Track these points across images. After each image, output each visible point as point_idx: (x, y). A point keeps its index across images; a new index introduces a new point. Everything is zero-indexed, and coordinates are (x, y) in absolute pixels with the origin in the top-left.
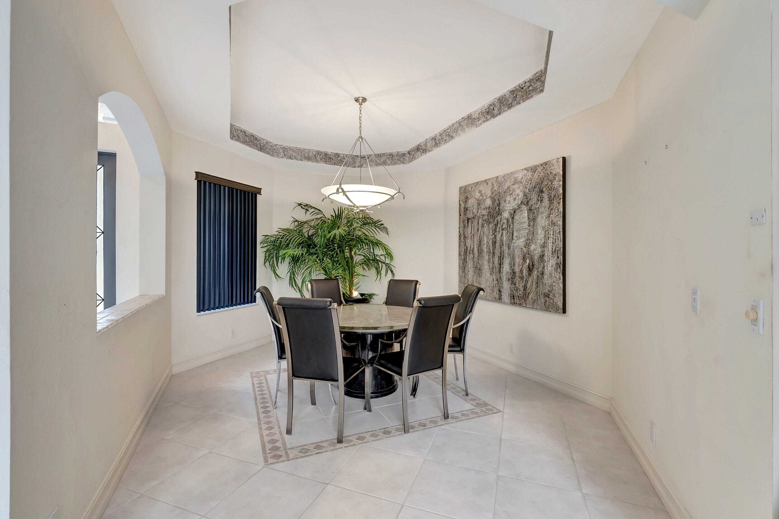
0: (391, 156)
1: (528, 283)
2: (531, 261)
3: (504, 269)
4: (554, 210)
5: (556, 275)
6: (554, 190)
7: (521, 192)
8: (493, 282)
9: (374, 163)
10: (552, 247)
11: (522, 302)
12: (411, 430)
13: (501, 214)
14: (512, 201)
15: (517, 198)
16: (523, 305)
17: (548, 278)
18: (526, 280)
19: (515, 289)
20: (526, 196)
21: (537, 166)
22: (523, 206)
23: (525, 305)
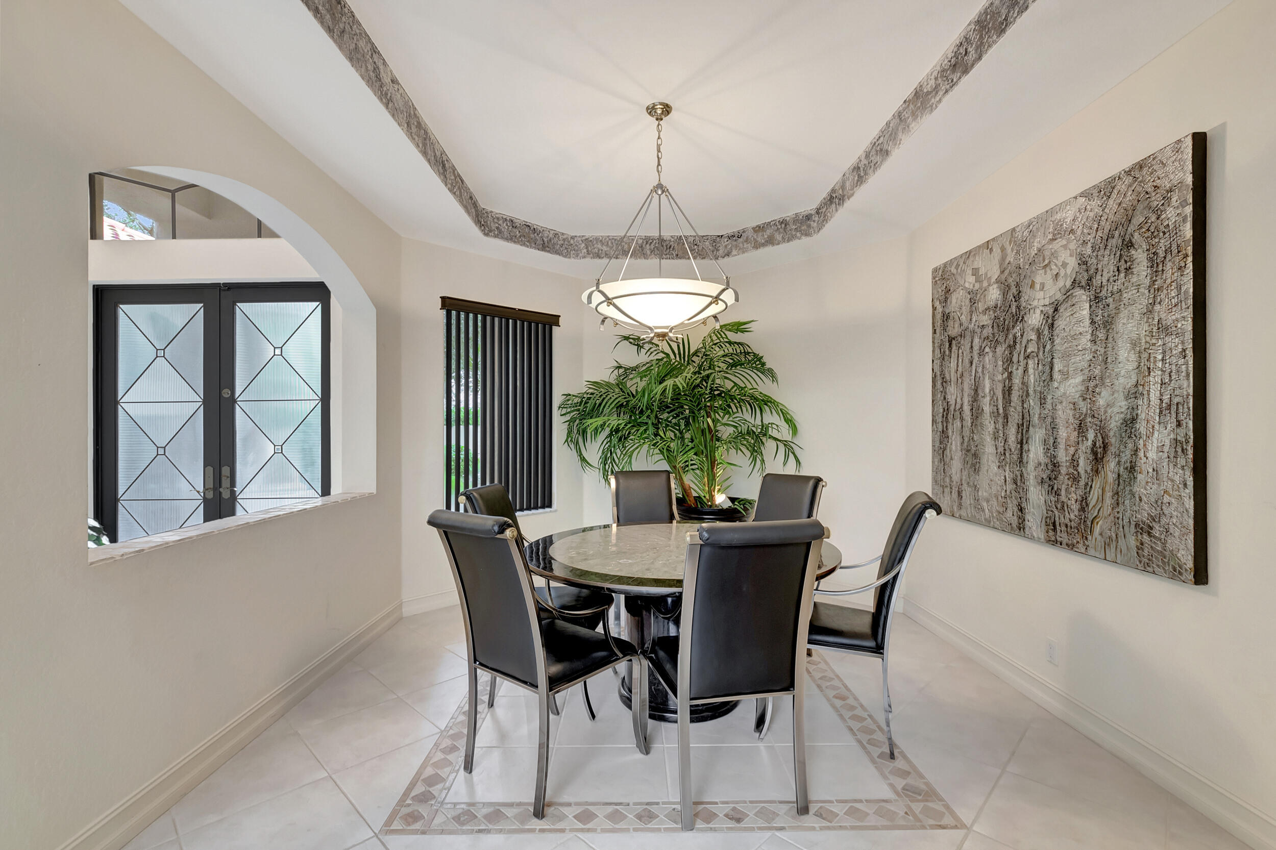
0: (783, 226)
1: (1092, 493)
2: (1099, 434)
3: (1031, 455)
4: (1165, 291)
5: (1171, 473)
6: (1167, 235)
7: (1071, 255)
8: (1006, 485)
9: (751, 244)
10: (1161, 395)
11: (1075, 541)
12: (700, 824)
13: (1022, 320)
14: (1049, 281)
15: (1062, 273)
16: (1078, 548)
17: (1147, 482)
18: (1087, 484)
19: (1059, 506)
20: (1085, 263)
21: (1115, 178)
22: (1079, 292)
23: (1083, 550)
